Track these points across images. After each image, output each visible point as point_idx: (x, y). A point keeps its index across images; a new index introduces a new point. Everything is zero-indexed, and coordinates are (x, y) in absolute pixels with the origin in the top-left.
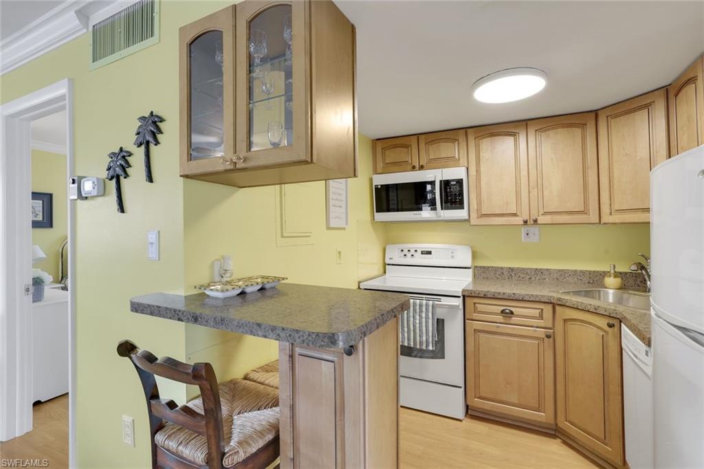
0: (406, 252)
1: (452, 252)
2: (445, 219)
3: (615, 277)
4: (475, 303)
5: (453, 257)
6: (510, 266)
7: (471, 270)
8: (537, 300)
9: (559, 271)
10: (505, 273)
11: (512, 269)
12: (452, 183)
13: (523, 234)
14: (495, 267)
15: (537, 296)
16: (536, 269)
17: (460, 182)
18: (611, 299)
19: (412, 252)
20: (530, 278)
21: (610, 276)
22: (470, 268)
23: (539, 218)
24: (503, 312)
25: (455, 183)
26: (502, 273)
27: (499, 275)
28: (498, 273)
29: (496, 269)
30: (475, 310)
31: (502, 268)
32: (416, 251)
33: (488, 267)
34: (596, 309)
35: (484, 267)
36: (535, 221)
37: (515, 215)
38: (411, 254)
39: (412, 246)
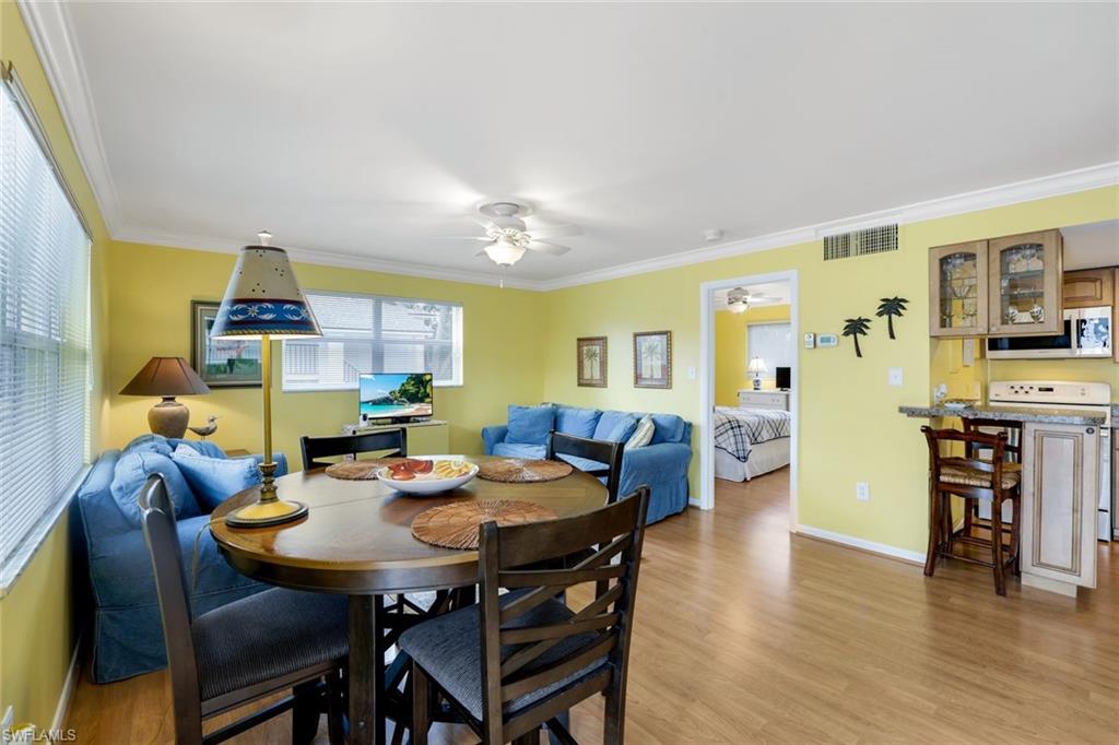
0: (1017, 388)
1: (1083, 390)
2: (1082, 356)
19: (1026, 388)
22: (1108, 406)
32: (1031, 388)
38: (1023, 391)
39: (1027, 384)
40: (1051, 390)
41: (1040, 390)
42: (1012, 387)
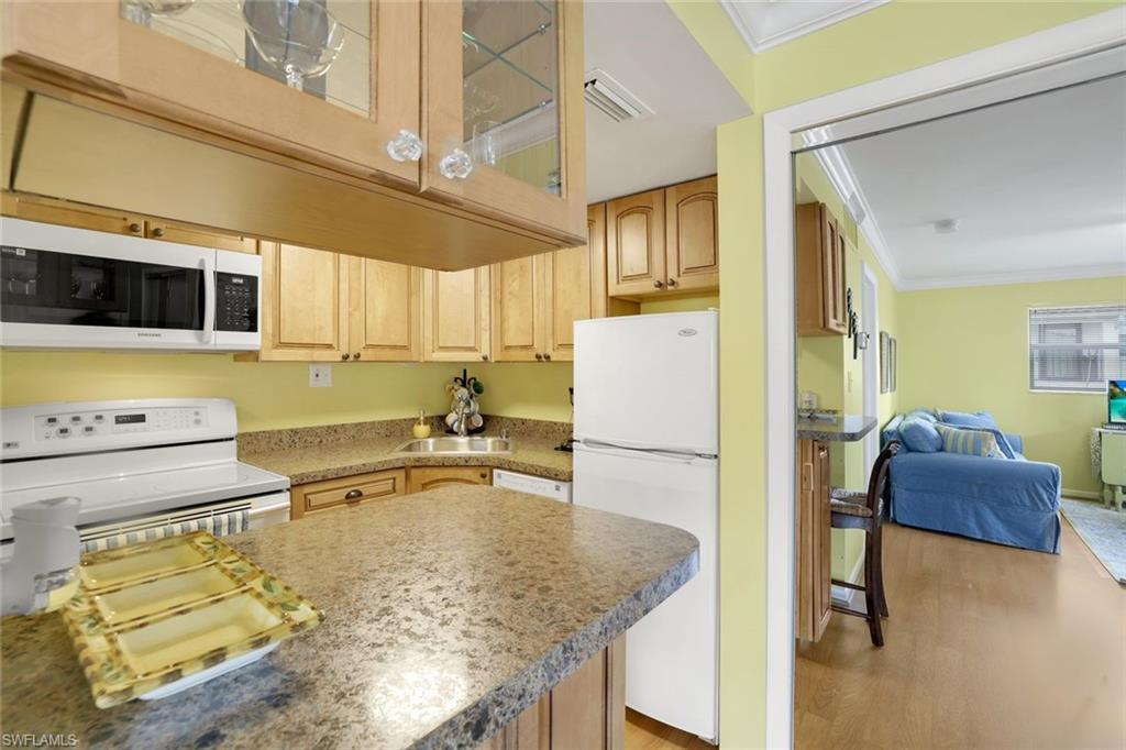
0: (64, 422)
1: (197, 413)
2: (218, 348)
3: (425, 424)
4: (305, 495)
5: (198, 422)
6: (294, 427)
7: (234, 442)
8: (391, 466)
9: (356, 425)
10: (284, 440)
11: (295, 432)
12: (235, 281)
13: (312, 376)
14: (268, 432)
15: (391, 461)
16: (329, 427)
17: (251, 282)
18: (431, 448)
19: (88, 420)
20: (321, 442)
21: (419, 424)
22: (231, 439)
23: (362, 353)
24: (348, 496)
25: (241, 281)
26: (281, 440)
27: (276, 444)
28: (273, 441)
29: (269, 435)
30: (306, 507)
31: (280, 432)
32: (99, 418)
33: (257, 433)
34: (466, 461)
35: (250, 435)
36: (357, 356)
37: (329, 346)
38: (81, 426)
39: (87, 408)
40: (141, 418)
41: (120, 420)
42: (52, 420)
